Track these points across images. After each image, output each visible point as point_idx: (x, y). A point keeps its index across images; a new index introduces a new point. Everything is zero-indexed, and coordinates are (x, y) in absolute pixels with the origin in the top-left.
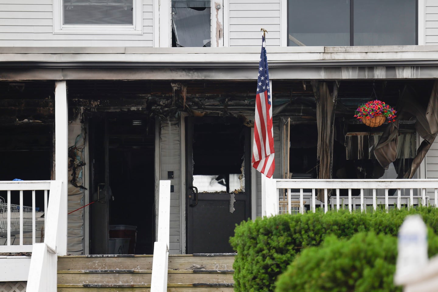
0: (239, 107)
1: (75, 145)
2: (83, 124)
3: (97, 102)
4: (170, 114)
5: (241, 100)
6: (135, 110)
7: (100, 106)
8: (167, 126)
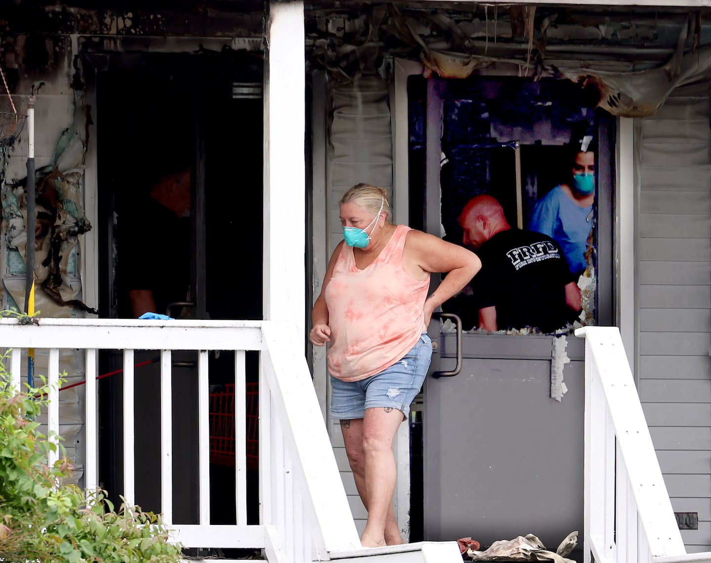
0: (582, 48)
1: (55, 162)
2: (80, 93)
3: (124, 19)
4: (362, 66)
5: (589, 25)
6: (245, 50)
7: (133, 31)
8: (350, 106)
